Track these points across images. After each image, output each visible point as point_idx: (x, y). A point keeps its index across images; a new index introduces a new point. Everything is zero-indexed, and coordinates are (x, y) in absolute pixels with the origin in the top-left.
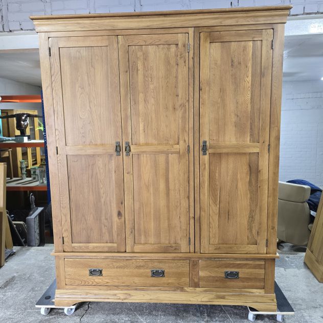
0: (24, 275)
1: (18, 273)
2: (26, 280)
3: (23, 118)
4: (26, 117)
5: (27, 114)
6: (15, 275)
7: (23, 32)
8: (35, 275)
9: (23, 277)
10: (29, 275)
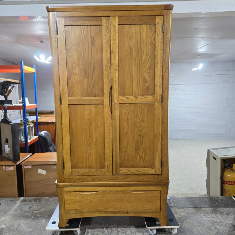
0: (13, 226)
1: (5, 224)
2: (14, 231)
6: (3, 226)
8: (23, 226)
9: (12, 229)
10: (16, 227)
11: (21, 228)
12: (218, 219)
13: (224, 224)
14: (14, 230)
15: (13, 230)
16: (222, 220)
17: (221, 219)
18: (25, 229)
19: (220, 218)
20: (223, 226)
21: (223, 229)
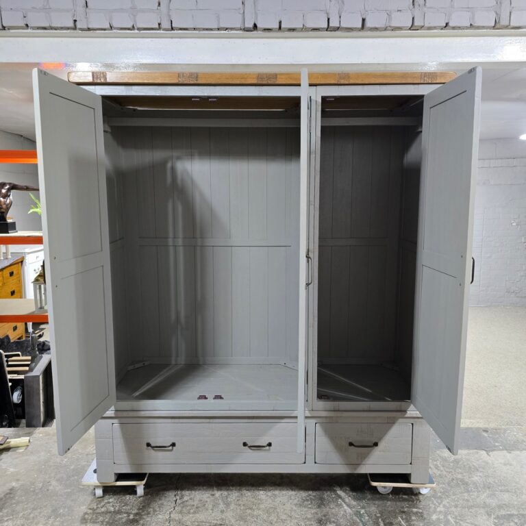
0: (33, 484)
1: (18, 480)
2: (37, 494)
3: (4, 191)
4: (9, 190)
5: (10, 184)
6: (14, 484)
7: (29, 31)
8: (54, 483)
9: (32, 489)
10: (41, 485)
11: (51, 488)
12: (435, 471)
13: (447, 481)
14: (38, 491)
15: (34, 491)
16: (445, 473)
17: (442, 471)
18: (57, 489)
19: (442, 468)
20: (444, 484)
21: (443, 488)
